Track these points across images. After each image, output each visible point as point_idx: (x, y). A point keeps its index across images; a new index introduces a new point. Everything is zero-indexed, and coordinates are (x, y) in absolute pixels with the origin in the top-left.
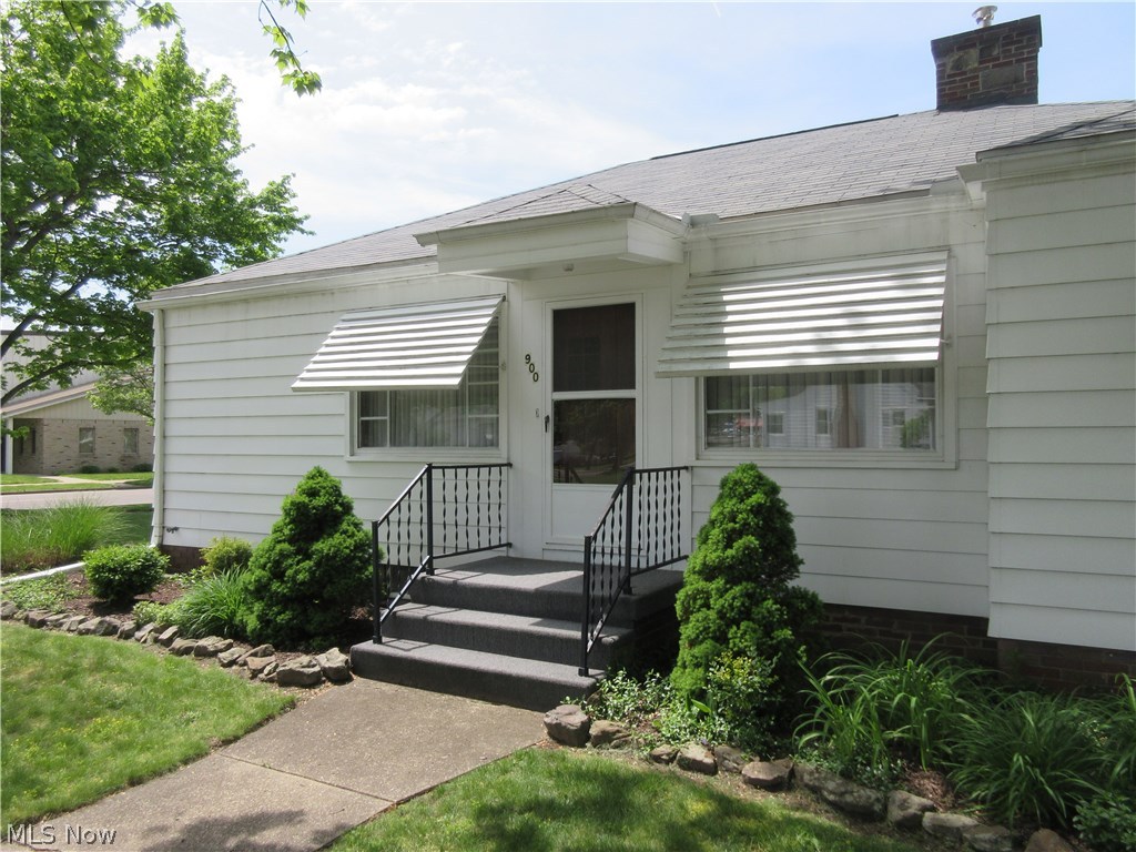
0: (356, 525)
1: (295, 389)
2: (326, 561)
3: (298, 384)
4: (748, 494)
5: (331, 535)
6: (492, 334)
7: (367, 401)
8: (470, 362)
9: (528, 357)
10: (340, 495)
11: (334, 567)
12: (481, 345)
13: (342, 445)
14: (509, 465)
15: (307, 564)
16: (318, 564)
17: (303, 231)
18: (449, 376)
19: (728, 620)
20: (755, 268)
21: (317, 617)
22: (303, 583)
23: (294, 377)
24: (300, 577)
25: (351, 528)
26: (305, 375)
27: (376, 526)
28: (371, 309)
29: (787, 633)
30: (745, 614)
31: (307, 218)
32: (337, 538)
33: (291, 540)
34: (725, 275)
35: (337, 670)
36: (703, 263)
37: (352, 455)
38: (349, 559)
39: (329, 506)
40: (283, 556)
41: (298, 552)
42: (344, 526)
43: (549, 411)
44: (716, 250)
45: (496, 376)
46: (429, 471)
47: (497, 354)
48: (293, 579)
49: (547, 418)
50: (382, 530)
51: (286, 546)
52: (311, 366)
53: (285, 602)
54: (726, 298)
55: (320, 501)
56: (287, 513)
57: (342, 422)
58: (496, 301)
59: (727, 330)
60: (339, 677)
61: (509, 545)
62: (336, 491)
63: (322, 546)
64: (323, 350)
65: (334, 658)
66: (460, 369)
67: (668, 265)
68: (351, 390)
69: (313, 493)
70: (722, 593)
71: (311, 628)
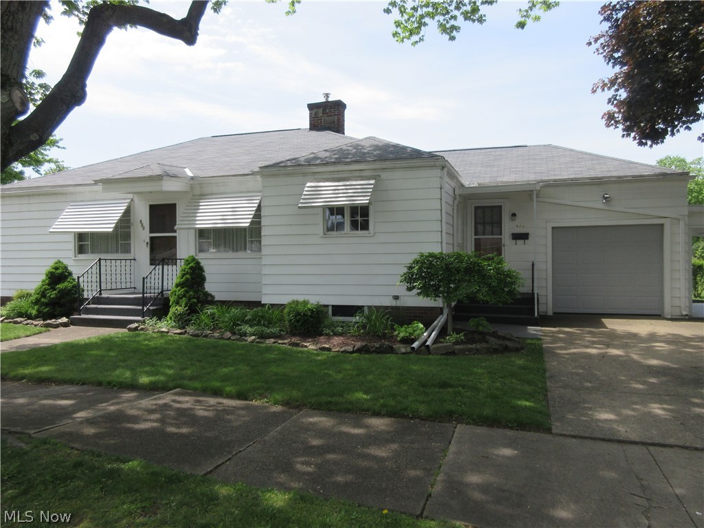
0: (74, 280)
1: (50, 232)
2: (61, 291)
3: (51, 230)
4: (189, 264)
5: (63, 283)
6: (127, 212)
7: (81, 237)
8: (117, 223)
9: (141, 221)
10: (67, 269)
11: (64, 293)
12: (122, 216)
13: (71, 254)
14: (135, 260)
15: (55, 292)
16: (59, 292)
17: (59, 147)
18: (109, 228)
19: (180, 298)
20: (212, 194)
21: (59, 309)
22: (53, 298)
23: (50, 227)
24: (52, 296)
25: (71, 280)
26: (54, 226)
27: (78, 278)
28: (82, 201)
29: (195, 300)
30: (184, 296)
31: (61, 140)
32: (66, 284)
33: (49, 285)
34: (203, 196)
35: (64, 323)
36: (197, 192)
37: (75, 257)
38: (70, 290)
39: (63, 273)
40: (45, 289)
41: (51, 288)
42: (69, 280)
43: (148, 240)
44: (201, 187)
45: (129, 227)
46: (100, 260)
47: (130, 220)
48: (49, 297)
49: (147, 243)
50: (81, 280)
51: (47, 286)
52: (57, 223)
53: (46, 305)
54: (201, 204)
55: (59, 271)
56: (47, 275)
57: (71, 245)
58: (129, 201)
59: (198, 215)
60: (65, 325)
61: (135, 288)
62: (66, 268)
63: (61, 286)
64: (62, 217)
65: (64, 320)
66: (113, 225)
67: (186, 192)
68: (75, 233)
69: (56, 268)
70: (179, 291)
71: (56, 313)
